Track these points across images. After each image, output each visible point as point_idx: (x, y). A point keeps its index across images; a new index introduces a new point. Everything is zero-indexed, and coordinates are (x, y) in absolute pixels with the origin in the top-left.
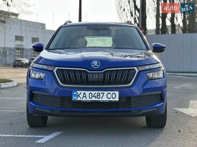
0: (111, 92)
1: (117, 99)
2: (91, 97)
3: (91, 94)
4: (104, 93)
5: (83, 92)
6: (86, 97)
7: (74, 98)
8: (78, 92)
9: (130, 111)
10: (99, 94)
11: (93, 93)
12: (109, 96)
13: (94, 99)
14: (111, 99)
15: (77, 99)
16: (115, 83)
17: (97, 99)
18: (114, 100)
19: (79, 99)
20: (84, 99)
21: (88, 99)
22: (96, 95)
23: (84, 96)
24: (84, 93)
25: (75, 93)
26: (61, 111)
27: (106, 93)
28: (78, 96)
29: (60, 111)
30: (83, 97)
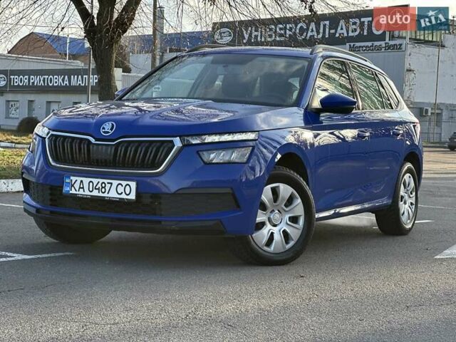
0: (124, 183)
1: (133, 196)
2: (91, 190)
3: (91, 184)
4: (111, 184)
5: (79, 179)
6: (83, 188)
7: (66, 189)
8: (72, 178)
9: (159, 222)
10: (103, 185)
11: (95, 181)
12: (121, 189)
13: (95, 193)
14: (124, 196)
15: (71, 192)
16: (133, 166)
17: (101, 194)
18: (129, 197)
19: (73, 191)
20: (81, 192)
21: (87, 193)
22: (99, 185)
23: (82, 186)
24: (82, 181)
25: (68, 181)
26: (52, 212)
27: (115, 183)
28: (73, 186)
29: (48, 213)
30: (80, 188)
